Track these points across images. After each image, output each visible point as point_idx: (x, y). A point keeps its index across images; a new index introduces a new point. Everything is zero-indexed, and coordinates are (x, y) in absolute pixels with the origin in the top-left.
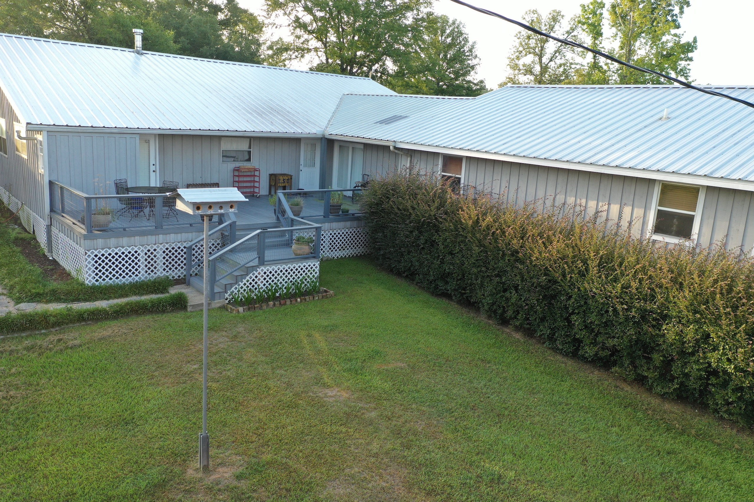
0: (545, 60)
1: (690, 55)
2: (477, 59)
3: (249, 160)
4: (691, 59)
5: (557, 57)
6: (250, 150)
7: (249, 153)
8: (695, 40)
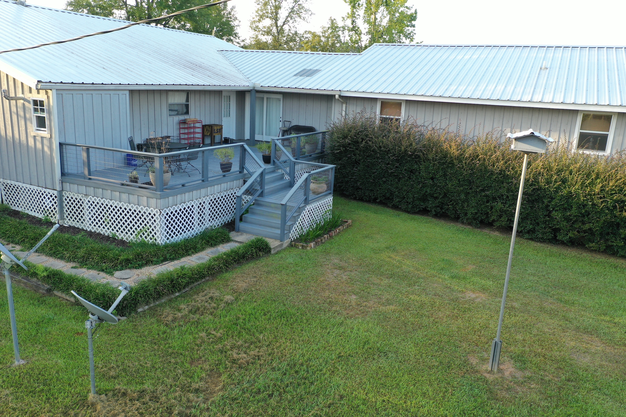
0: (280, 23)
1: (413, 22)
2: (237, 21)
3: (187, 113)
4: (414, 26)
5: (289, 21)
6: (187, 103)
7: (187, 106)
8: (416, 13)
